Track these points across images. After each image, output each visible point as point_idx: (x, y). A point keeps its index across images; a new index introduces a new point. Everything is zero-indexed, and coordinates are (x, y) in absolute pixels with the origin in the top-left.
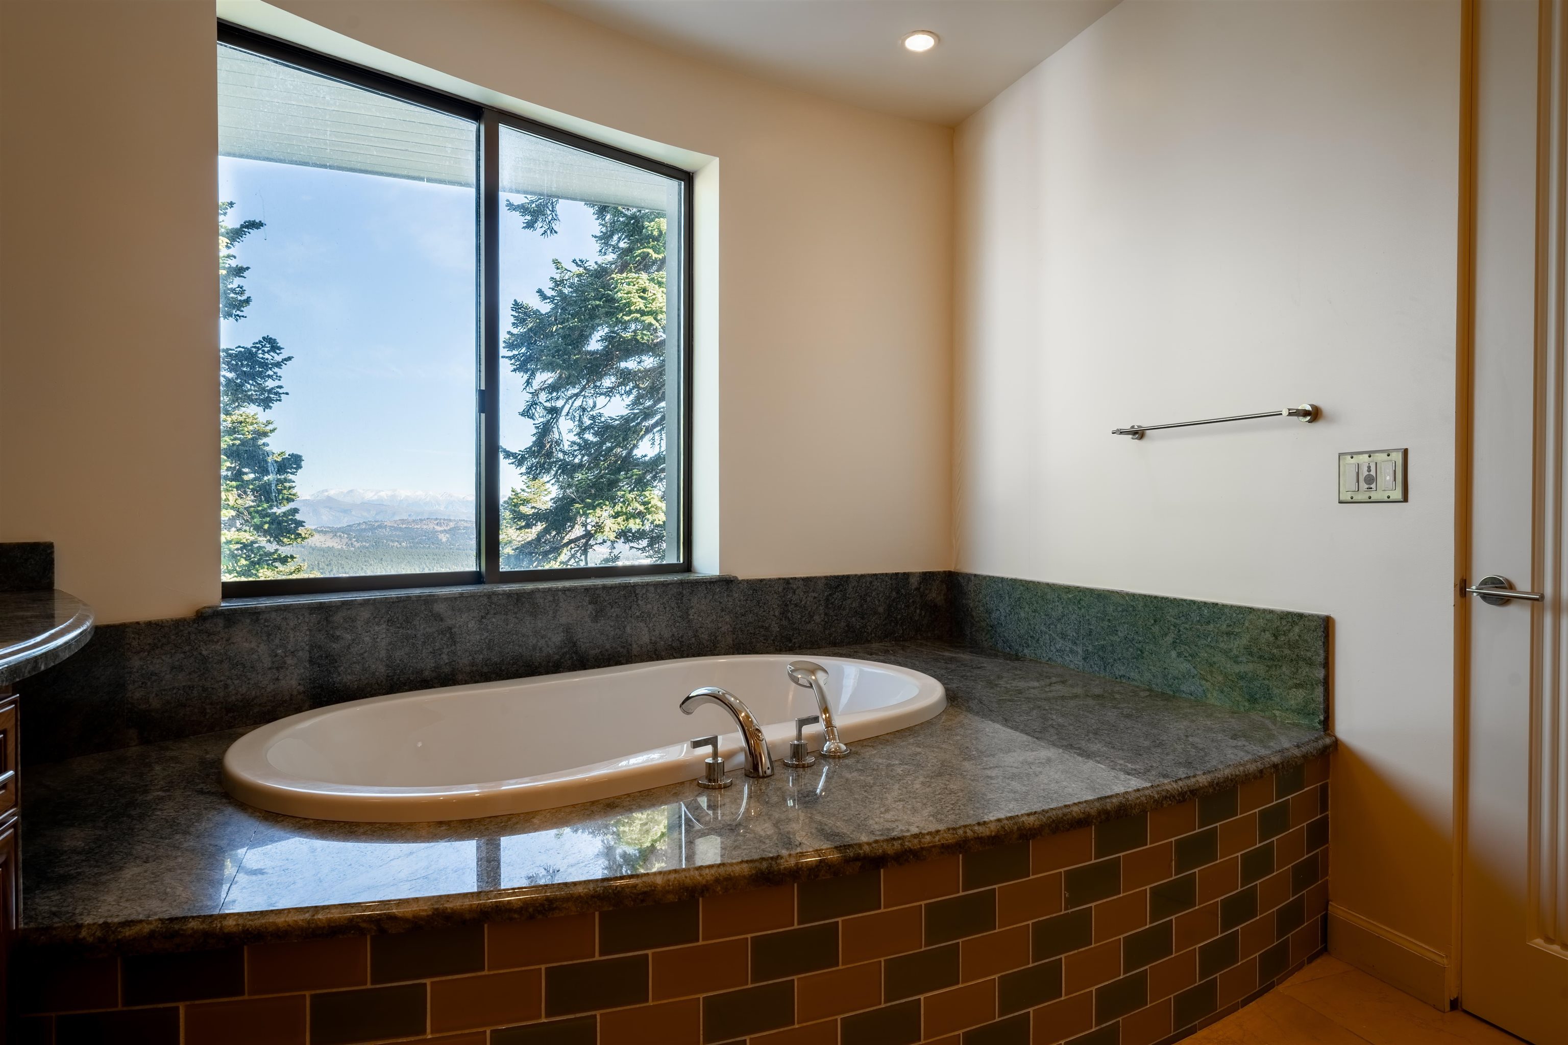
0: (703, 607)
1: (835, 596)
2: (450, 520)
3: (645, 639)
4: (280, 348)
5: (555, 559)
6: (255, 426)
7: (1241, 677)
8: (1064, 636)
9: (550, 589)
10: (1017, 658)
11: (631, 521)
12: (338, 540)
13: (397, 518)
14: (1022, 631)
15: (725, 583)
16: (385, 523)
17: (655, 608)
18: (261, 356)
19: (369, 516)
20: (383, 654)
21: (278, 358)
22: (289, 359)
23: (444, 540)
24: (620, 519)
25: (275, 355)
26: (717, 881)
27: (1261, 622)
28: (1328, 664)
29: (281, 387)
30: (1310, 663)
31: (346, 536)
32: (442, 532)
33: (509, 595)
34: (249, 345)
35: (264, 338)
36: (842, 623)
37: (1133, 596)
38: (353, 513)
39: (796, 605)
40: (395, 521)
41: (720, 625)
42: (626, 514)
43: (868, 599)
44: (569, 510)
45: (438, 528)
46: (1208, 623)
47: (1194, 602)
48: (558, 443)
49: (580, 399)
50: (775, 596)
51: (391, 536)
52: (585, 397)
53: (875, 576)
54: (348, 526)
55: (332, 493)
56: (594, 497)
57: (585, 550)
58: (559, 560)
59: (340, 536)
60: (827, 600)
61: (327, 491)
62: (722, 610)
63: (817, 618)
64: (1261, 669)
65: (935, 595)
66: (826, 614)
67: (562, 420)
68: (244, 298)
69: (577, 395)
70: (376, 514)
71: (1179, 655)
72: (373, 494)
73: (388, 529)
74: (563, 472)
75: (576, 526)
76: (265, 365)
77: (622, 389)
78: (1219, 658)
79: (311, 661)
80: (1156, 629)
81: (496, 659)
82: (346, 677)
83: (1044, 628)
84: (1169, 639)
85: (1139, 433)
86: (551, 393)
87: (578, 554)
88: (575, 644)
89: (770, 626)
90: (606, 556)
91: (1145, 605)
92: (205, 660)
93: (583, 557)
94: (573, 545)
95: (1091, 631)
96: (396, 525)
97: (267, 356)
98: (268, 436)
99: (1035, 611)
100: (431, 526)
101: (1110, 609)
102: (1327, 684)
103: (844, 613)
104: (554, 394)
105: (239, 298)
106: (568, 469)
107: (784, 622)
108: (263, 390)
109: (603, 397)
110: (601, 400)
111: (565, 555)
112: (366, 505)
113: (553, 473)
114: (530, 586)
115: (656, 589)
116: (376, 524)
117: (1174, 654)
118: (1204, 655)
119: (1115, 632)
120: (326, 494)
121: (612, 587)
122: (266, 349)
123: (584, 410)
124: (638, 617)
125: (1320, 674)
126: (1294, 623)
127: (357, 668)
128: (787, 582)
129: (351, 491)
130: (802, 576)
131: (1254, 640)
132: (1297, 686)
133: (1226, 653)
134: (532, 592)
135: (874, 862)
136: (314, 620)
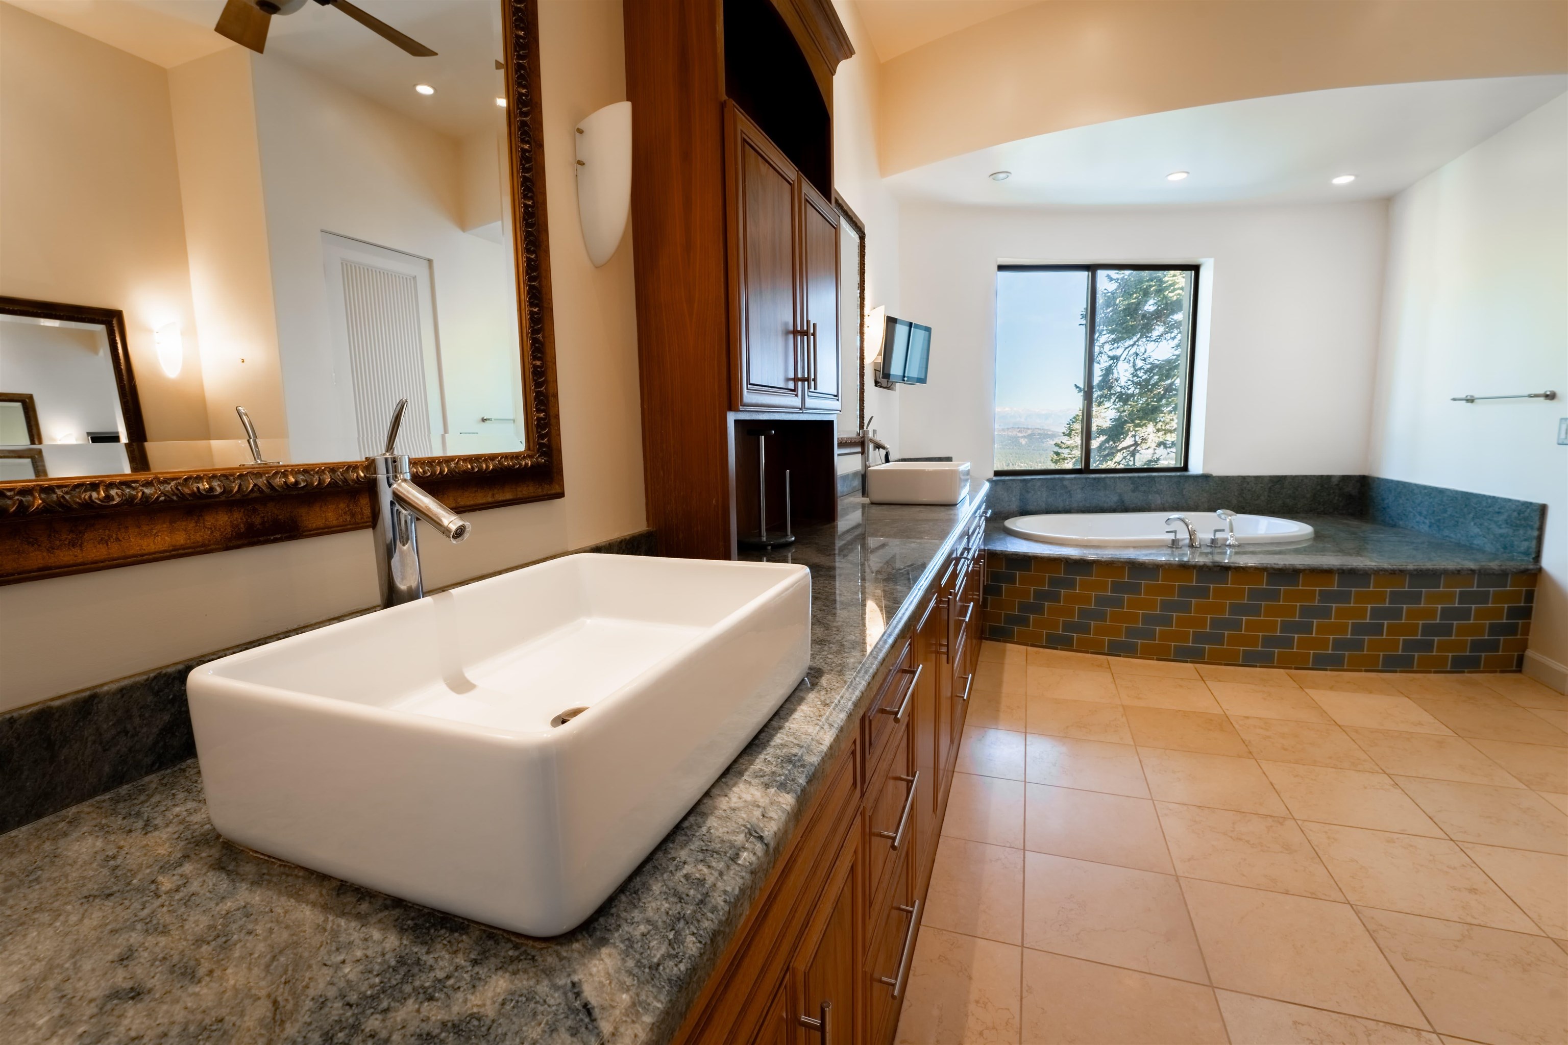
0: (1192, 489)
1: (1276, 487)
2: (1028, 429)
3: (1159, 502)
5: (1111, 460)
7: (1501, 535)
8: (1420, 514)
9: (1113, 477)
10: (1394, 526)
11: (1169, 435)
14: (1400, 511)
15: (1206, 477)
17: (1166, 488)
20: (1044, 499)
23: (1024, 443)
24: (1160, 434)
26: (1166, 564)
27: (1514, 507)
28: (1541, 529)
30: (1532, 528)
32: (1022, 437)
33: (1094, 479)
37: (1457, 492)
39: (1249, 490)
41: (1201, 498)
42: (1164, 430)
43: (1300, 489)
44: (1123, 428)
45: (1020, 435)
46: (1490, 507)
47: (1484, 496)
48: (1117, 380)
49: (1135, 347)
50: (1236, 485)
52: (1138, 345)
53: (1306, 477)
56: (1141, 419)
57: (1133, 454)
58: (1114, 461)
60: (1270, 488)
62: (1203, 491)
63: (1262, 498)
64: (1510, 531)
65: (1350, 489)
66: (1269, 496)
67: (1120, 363)
69: (1133, 345)
71: (1475, 524)
74: (1119, 401)
75: (1128, 438)
77: (1168, 336)
78: (1493, 526)
79: (1020, 500)
80: (1465, 510)
81: (1088, 505)
82: (1031, 507)
83: (1411, 510)
84: (1471, 515)
85: (1471, 400)
86: (1113, 344)
87: (1128, 457)
88: (1123, 502)
89: (1232, 500)
90: (1149, 457)
91: (1462, 497)
93: (1132, 459)
94: (1124, 451)
95: (1434, 511)
99: (1407, 500)
100: (1015, 433)
101: (1445, 498)
102: (1540, 540)
103: (1281, 496)
104: (1116, 345)
106: (1124, 398)
107: (1241, 499)
109: (1153, 343)
110: (1151, 346)
111: (1119, 457)
113: (1112, 401)
114: (1103, 476)
115: (1167, 479)
117: (1472, 524)
118: (1486, 524)
119: (1445, 511)
121: (1143, 477)
123: (1137, 355)
124: (1155, 492)
125: (1536, 533)
126: (1528, 507)
127: (1035, 504)
128: (1244, 478)
130: (1254, 475)
131: (1509, 516)
132: (1525, 540)
133: (1496, 522)
135: (1226, 569)
136: (1021, 485)
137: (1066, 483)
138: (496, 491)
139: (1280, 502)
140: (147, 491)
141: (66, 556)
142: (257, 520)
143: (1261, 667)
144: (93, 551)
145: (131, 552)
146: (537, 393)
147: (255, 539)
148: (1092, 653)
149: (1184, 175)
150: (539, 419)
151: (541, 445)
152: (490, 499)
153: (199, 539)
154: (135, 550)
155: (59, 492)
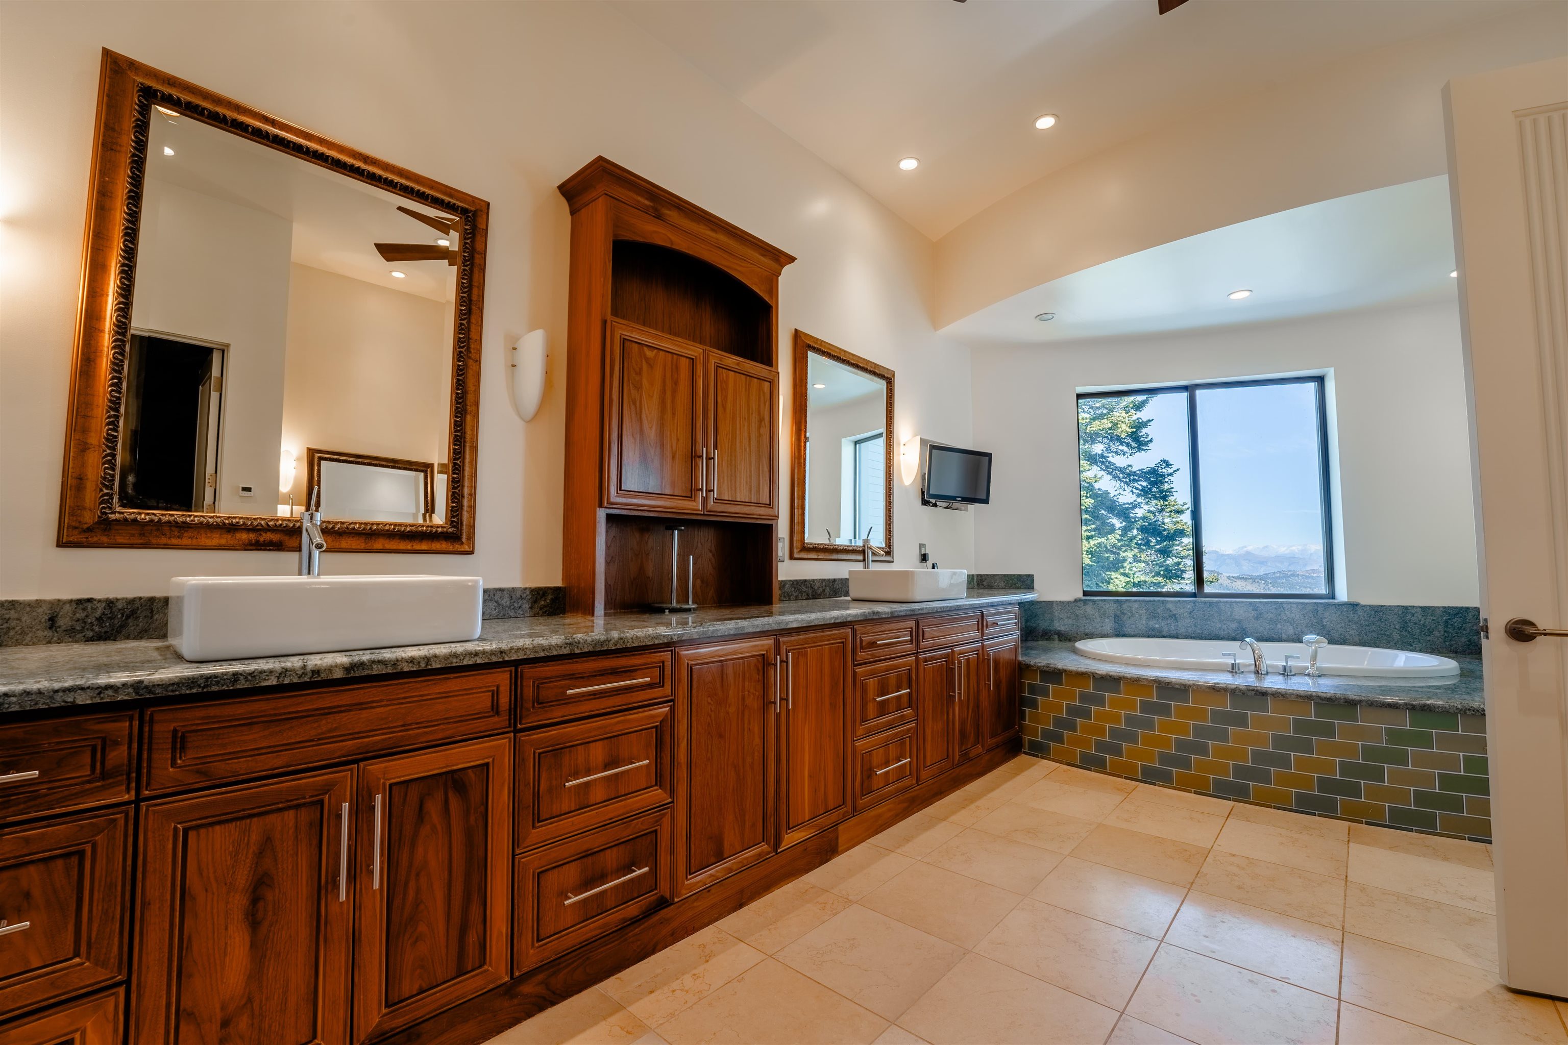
0: (1334, 619)
1: (1454, 620)
4: (1171, 465)
6: (1176, 506)
9: (1227, 602)
12: (1257, 585)
13: (1308, 568)
15: (1353, 606)
16: (1298, 573)
17: (1298, 616)
18: (1160, 471)
19: (1283, 567)
20: (1144, 622)
21: (1170, 471)
22: (1178, 470)
25: (1169, 469)
29: (1173, 488)
31: (1263, 582)
33: (1207, 603)
34: (1153, 466)
35: (1161, 460)
36: (1463, 639)
38: (1269, 564)
40: (1307, 571)
41: (1348, 630)
50: (1395, 616)
51: (1303, 583)
54: (1264, 574)
55: (1250, 548)
59: (1258, 582)
60: (1447, 622)
61: (1245, 547)
62: (1350, 622)
63: (1437, 633)
66: (1446, 631)
68: (1148, 439)
70: (1289, 565)
72: (1285, 548)
73: (1300, 577)
76: (1163, 476)
79: (1114, 622)
89: (1392, 634)
92: (1077, 616)
96: (1307, 574)
97: (1164, 470)
98: (1185, 513)
103: (1464, 632)
105: (1146, 440)
108: (1161, 491)
112: (1279, 558)
114: (1216, 600)
115: (1297, 606)
116: (1289, 573)
120: (1245, 549)
121: (1267, 603)
122: (1163, 467)
124: (1285, 620)
128: (1407, 608)
129: (1266, 547)
130: (1420, 605)
134: (1217, 602)
135: (1263, 694)
136: (1115, 606)
137: (1169, 606)
138: (415, 544)
139: (1464, 639)
140: (210, 520)
141: (174, 541)
142: (262, 539)
143: (1320, 815)
144: (186, 541)
145: (201, 544)
146: (453, 492)
147: (259, 548)
148: (1126, 778)
149: (1247, 294)
150: (453, 507)
151: (452, 522)
152: (409, 547)
153: (232, 543)
154: (202, 543)
155: (176, 516)
